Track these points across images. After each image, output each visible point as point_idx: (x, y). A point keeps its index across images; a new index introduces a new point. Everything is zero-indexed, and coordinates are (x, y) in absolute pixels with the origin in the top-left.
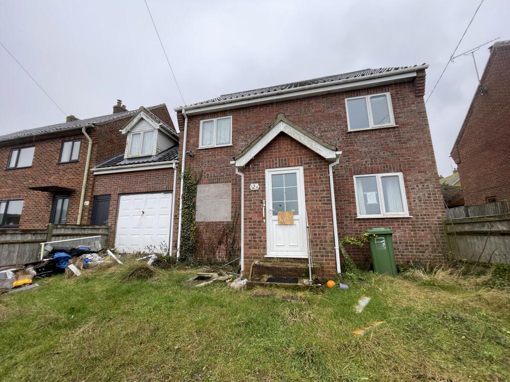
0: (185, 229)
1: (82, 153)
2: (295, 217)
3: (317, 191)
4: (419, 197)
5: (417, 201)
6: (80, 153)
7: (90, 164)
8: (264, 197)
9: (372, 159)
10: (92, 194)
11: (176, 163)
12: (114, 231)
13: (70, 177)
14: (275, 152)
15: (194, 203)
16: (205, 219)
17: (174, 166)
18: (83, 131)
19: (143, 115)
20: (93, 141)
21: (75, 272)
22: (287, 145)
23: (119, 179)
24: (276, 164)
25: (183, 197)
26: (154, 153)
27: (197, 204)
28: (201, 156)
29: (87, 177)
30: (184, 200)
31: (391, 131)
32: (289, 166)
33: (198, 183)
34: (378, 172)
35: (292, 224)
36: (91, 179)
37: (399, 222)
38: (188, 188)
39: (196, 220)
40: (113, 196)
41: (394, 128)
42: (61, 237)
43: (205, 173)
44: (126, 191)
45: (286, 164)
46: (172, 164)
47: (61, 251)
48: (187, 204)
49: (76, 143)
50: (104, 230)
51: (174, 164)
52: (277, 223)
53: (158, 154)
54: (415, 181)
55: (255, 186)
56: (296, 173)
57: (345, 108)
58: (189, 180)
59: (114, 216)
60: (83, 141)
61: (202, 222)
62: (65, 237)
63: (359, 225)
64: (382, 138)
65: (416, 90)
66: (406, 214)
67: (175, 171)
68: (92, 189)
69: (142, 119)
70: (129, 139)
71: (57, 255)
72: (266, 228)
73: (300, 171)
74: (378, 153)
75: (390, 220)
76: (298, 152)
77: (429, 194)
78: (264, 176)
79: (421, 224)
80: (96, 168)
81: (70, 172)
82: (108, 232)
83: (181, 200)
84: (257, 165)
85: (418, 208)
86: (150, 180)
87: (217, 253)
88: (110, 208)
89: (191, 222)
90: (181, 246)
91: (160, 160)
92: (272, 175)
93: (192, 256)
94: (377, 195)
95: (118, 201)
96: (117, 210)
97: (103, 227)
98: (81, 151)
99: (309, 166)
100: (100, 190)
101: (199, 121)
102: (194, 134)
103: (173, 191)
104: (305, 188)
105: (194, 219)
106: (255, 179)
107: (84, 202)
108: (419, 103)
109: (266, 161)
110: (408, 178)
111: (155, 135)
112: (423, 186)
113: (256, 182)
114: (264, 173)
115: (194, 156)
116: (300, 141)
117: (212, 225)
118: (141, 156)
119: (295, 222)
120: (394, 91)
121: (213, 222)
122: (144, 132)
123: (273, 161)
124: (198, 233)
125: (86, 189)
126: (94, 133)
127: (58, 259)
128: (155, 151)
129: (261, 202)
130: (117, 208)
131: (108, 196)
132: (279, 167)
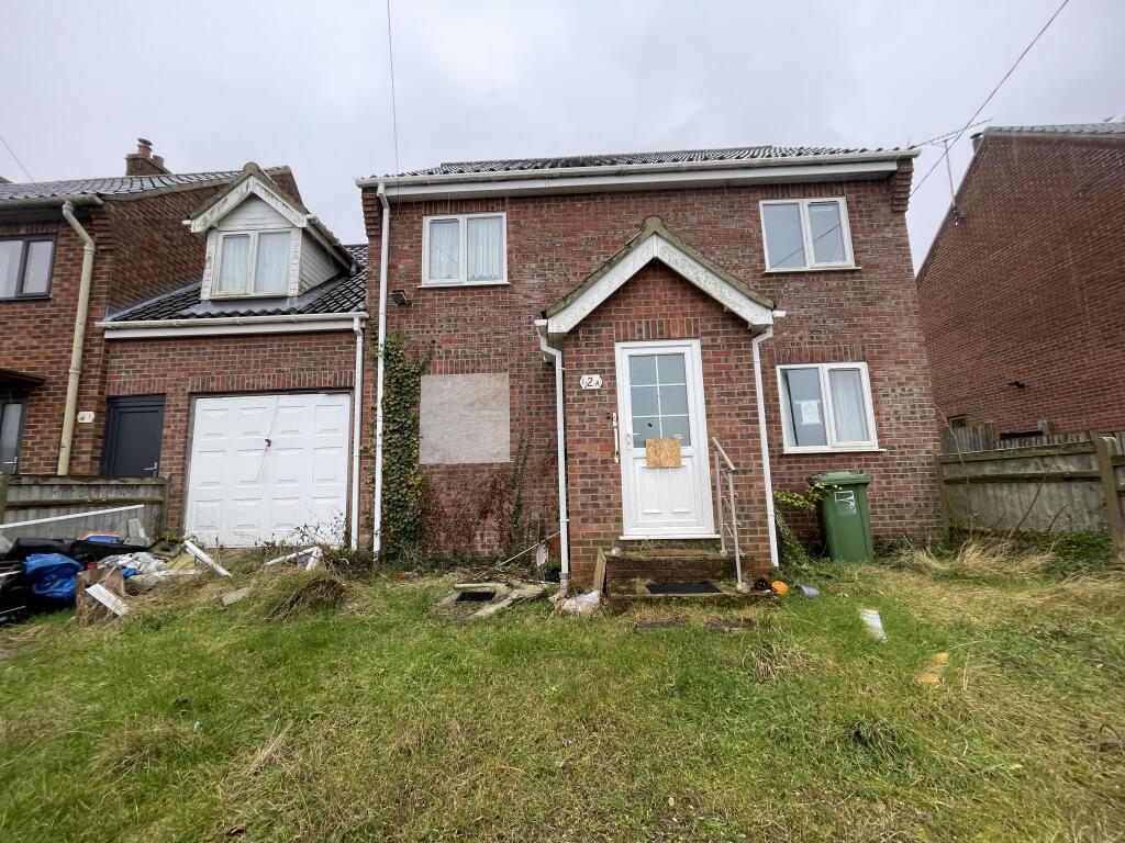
0: (392, 482)
1: (57, 276)
2: (685, 451)
3: (730, 394)
4: (896, 412)
5: (893, 420)
6: (52, 275)
7: (90, 309)
8: (614, 405)
9: (812, 332)
10: (100, 393)
11: (362, 320)
12: (181, 491)
13: (22, 343)
14: (637, 306)
15: (416, 419)
16: (443, 457)
17: (356, 326)
18: (67, 211)
19: (254, 186)
20: (97, 244)
21: (109, 605)
22: (664, 289)
23: (189, 354)
24: (640, 331)
25: (386, 405)
26: (293, 291)
27: (422, 422)
28: (427, 305)
29: (84, 345)
30: (389, 413)
31: (846, 279)
32: (669, 338)
33: (422, 371)
34: (823, 360)
35: (678, 466)
36: (97, 350)
37: (861, 460)
38: (397, 382)
39: (424, 460)
40: (171, 400)
41: (853, 271)
42: (32, 512)
43: (440, 347)
44: (213, 386)
45: (661, 332)
46: (352, 320)
47: (47, 549)
48: (395, 421)
49: (34, 246)
50: (150, 490)
51: (357, 321)
52: (643, 463)
53: (304, 293)
54: (889, 379)
55: (590, 381)
56: (683, 354)
57: (759, 221)
58: (399, 362)
59: (179, 453)
60: (62, 241)
61: (438, 466)
62: (43, 511)
63: (789, 468)
64: (830, 290)
65: (893, 198)
66: (872, 445)
67: (359, 340)
68: (101, 377)
69: (253, 197)
70: (213, 247)
71: (34, 562)
72: (619, 476)
73: (692, 351)
74: (824, 322)
75: (845, 457)
76: (688, 308)
77: (914, 407)
78: (613, 357)
79: (899, 464)
80: (114, 320)
81: (21, 328)
82: (162, 494)
83: (380, 412)
84: (597, 332)
85: (894, 433)
86: (287, 360)
87: (478, 538)
88: (166, 431)
89: (410, 465)
90: (383, 524)
91: (313, 309)
92: (630, 356)
93: (414, 547)
94: (821, 406)
95: (189, 414)
96: (186, 437)
97: (148, 480)
98: (58, 271)
99: (713, 340)
100: (126, 381)
101: (420, 218)
102: (408, 250)
103: (352, 388)
104: (706, 388)
105: (417, 458)
106: (591, 365)
107: (77, 412)
108: (897, 225)
109: (618, 324)
110: (879, 374)
111: (293, 243)
112: (903, 390)
113: (595, 372)
114: (613, 350)
115: (410, 304)
116: (697, 283)
117: (463, 472)
118: (253, 295)
119: (685, 462)
120: (853, 196)
121: (464, 465)
122: (260, 234)
123: (633, 324)
124: (428, 491)
125: (81, 377)
126: (102, 222)
127: (41, 572)
128: (297, 287)
129: (608, 418)
130: (186, 431)
131: (157, 398)
132: (648, 339)
